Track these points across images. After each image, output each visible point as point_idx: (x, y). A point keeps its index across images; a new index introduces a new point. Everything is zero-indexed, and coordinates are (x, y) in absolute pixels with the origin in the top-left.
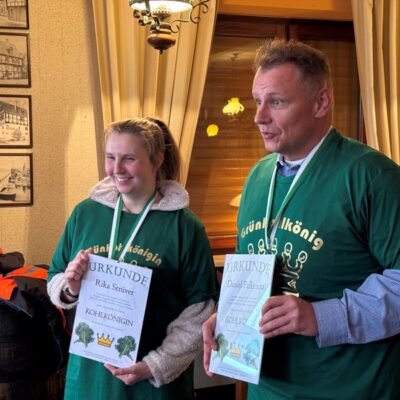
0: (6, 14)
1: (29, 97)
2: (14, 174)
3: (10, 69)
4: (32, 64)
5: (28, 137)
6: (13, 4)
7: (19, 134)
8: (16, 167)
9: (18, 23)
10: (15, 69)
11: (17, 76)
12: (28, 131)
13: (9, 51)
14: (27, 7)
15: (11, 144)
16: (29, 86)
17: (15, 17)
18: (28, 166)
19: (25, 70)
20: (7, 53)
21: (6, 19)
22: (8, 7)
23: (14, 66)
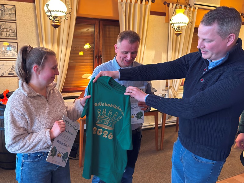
0: (9, 16)
1: (17, 42)
2: (13, 67)
3: (11, 33)
4: (17, 32)
6: (11, 12)
7: (14, 54)
8: (13, 65)
9: (13, 18)
11: (13, 36)
12: (17, 53)
13: (10, 27)
14: (15, 13)
15: (12, 57)
16: (17, 39)
17: (12, 16)
19: (15, 34)
21: (9, 17)
22: (9, 13)
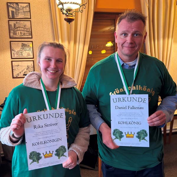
0: (23, 14)
1: (32, 42)
2: (28, 67)
3: (25, 32)
4: (32, 30)
5: (32, 55)
6: (25, 11)
7: (29, 54)
8: (29, 65)
9: (27, 17)
10: (27, 32)
11: (27, 34)
12: (32, 53)
13: (24, 26)
14: (30, 11)
15: (27, 57)
16: (32, 38)
17: (26, 15)
18: (33, 65)
19: (30, 33)
20: (24, 27)
21: (23, 16)
22: (24, 12)
23: (27, 31)
